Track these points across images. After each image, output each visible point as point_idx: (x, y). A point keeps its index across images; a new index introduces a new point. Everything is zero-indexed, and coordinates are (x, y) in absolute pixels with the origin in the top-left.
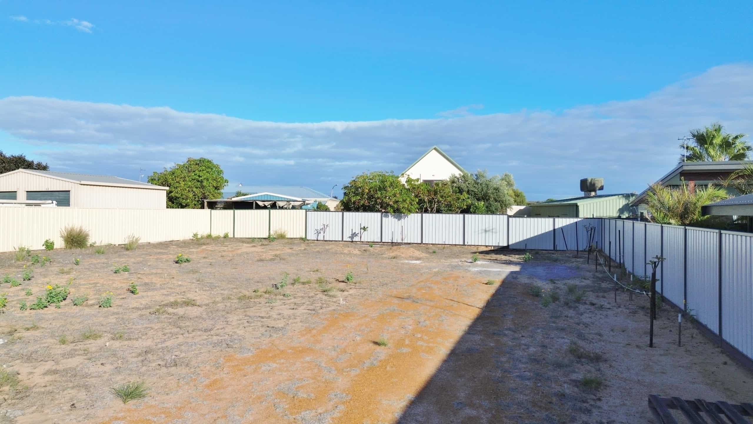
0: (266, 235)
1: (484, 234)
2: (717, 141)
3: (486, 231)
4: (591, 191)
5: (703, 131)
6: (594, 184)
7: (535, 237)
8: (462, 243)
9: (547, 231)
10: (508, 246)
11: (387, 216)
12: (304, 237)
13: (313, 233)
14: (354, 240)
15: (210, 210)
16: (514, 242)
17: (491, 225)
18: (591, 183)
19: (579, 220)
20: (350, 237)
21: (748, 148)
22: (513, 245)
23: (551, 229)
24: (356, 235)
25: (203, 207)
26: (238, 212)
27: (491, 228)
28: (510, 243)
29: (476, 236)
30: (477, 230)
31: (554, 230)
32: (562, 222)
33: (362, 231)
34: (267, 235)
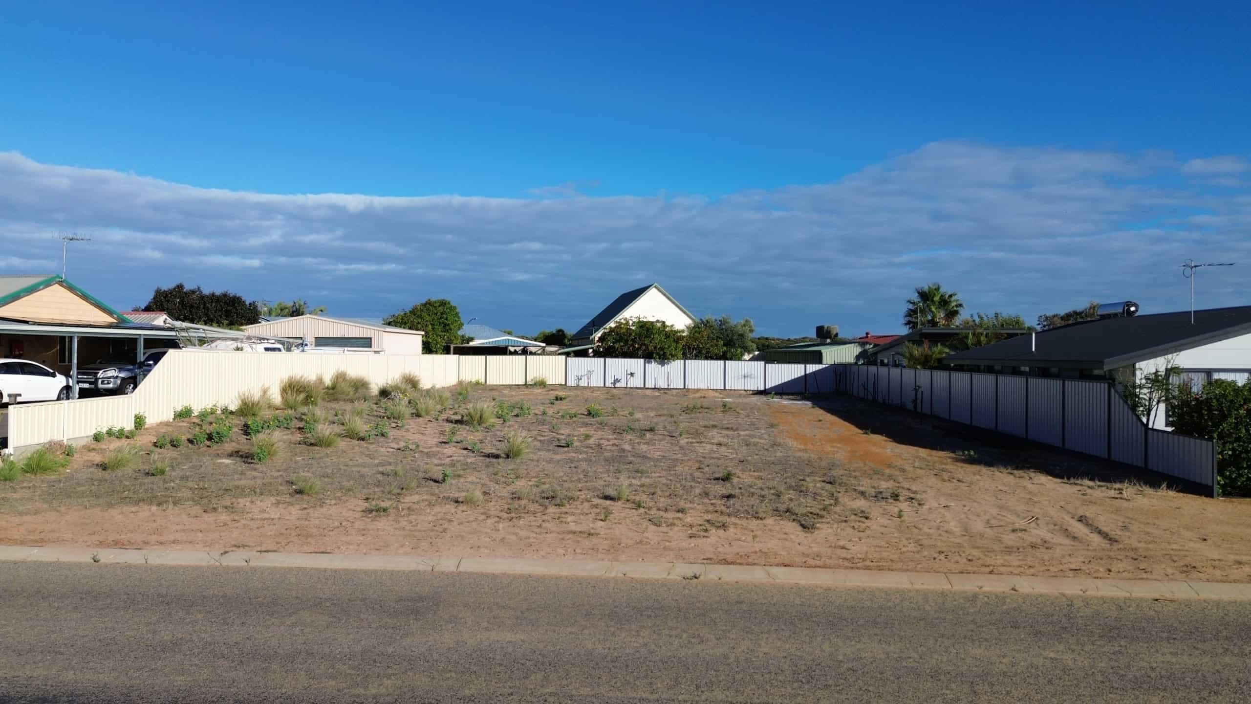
0: (521, 381)
1: (743, 380)
2: (937, 298)
3: (745, 377)
4: (827, 338)
5: (926, 289)
6: (830, 333)
7: (789, 381)
8: (723, 388)
9: (799, 375)
10: (765, 390)
11: (650, 362)
12: (564, 383)
13: (573, 379)
14: (616, 386)
15: (457, 356)
16: (770, 386)
17: (749, 371)
18: (827, 330)
19: (824, 366)
20: (612, 383)
21: (961, 305)
22: (769, 389)
23: (803, 374)
24: (619, 381)
25: (448, 353)
26: (491, 358)
27: (749, 374)
28: (767, 387)
29: (736, 382)
30: (736, 375)
31: (806, 375)
32: (812, 368)
33: (629, 376)
34: (524, 381)
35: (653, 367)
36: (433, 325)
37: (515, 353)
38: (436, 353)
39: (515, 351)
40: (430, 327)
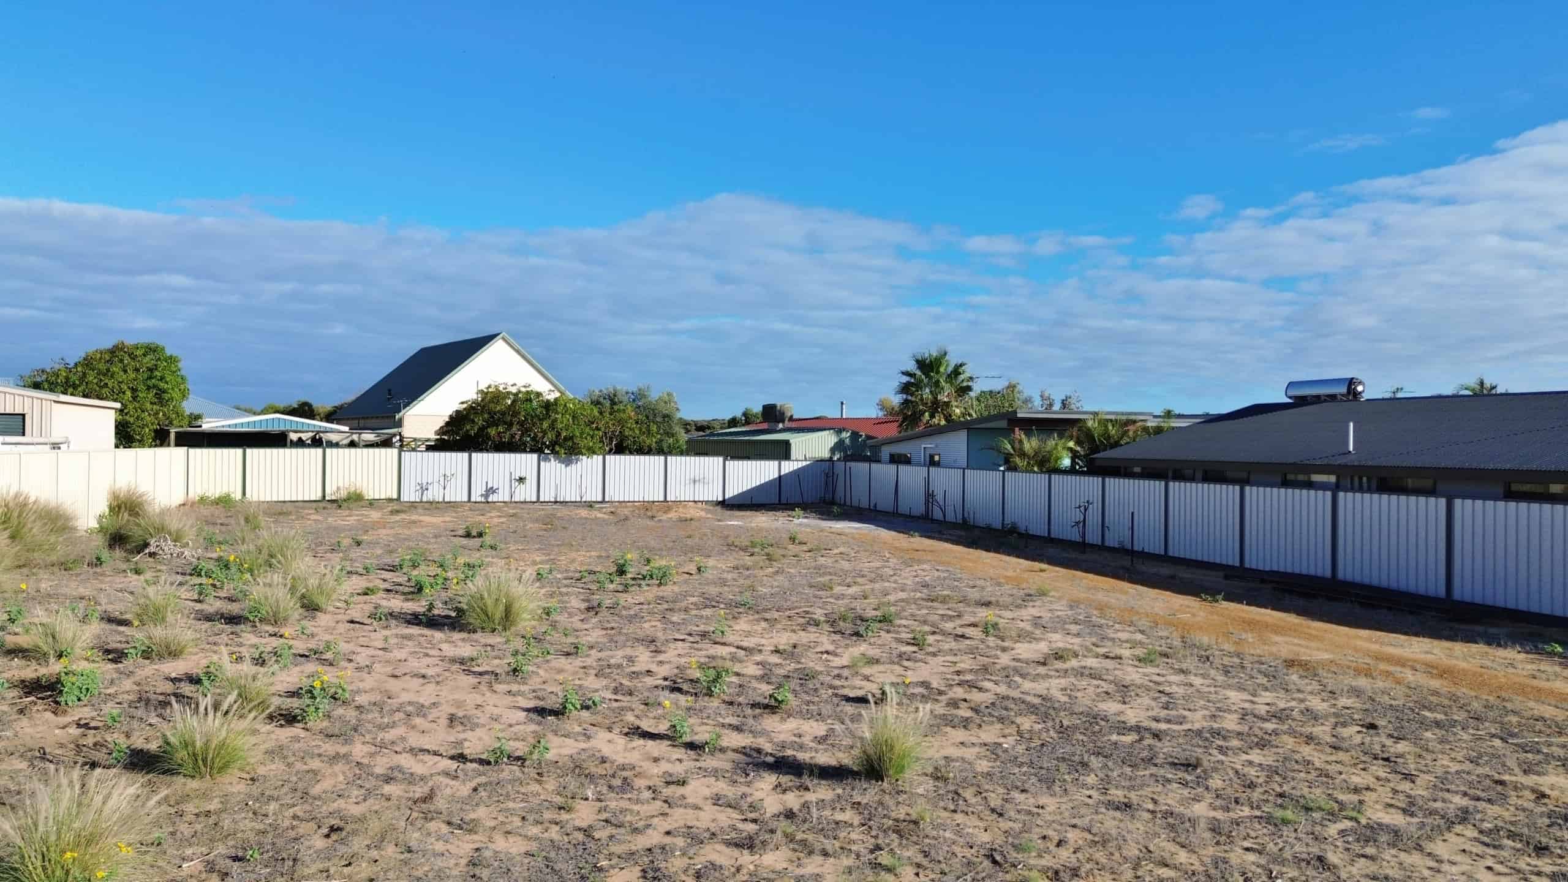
0: (315, 494)
1: (692, 484)
3: (695, 481)
4: (783, 421)
6: (784, 414)
8: (661, 499)
9: (771, 478)
10: (724, 500)
11: (547, 460)
12: (396, 496)
13: (413, 489)
14: (490, 500)
15: (184, 449)
16: (731, 495)
17: (701, 472)
18: (775, 409)
19: (800, 464)
20: (482, 495)
22: (729, 499)
24: (494, 492)
25: (165, 443)
27: (701, 476)
28: (727, 497)
29: (683, 487)
30: (683, 479)
31: (780, 477)
33: (513, 483)
34: (319, 493)
35: (553, 468)
36: (134, 390)
37: (300, 443)
38: (142, 444)
39: (300, 439)
40: (129, 393)
